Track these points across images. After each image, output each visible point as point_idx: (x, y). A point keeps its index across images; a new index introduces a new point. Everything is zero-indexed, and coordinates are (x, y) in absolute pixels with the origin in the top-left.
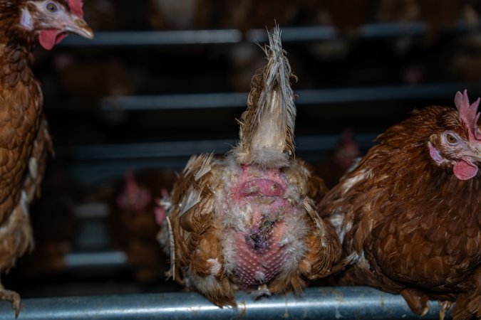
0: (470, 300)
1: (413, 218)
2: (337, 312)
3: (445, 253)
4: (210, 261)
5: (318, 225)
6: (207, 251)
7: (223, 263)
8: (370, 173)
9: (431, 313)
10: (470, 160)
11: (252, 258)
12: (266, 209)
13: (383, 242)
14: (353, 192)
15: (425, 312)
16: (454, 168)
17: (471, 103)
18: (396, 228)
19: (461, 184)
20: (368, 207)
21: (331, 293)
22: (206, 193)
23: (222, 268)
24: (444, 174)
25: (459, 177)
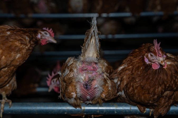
0: (159, 109)
1: (138, 81)
2: (115, 111)
3: (149, 93)
4: (72, 93)
5: (108, 82)
6: (71, 90)
7: (77, 94)
8: (126, 66)
9: (147, 112)
10: (157, 63)
11: (85, 91)
12: (90, 75)
13: (129, 88)
14: (121, 71)
15: (145, 112)
16: (152, 65)
17: (158, 44)
18: (133, 84)
19: (154, 70)
20: (125, 77)
21: (113, 105)
22: (71, 70)
23: (77, 96)
24: (149, 67)
25: (154, 68)
